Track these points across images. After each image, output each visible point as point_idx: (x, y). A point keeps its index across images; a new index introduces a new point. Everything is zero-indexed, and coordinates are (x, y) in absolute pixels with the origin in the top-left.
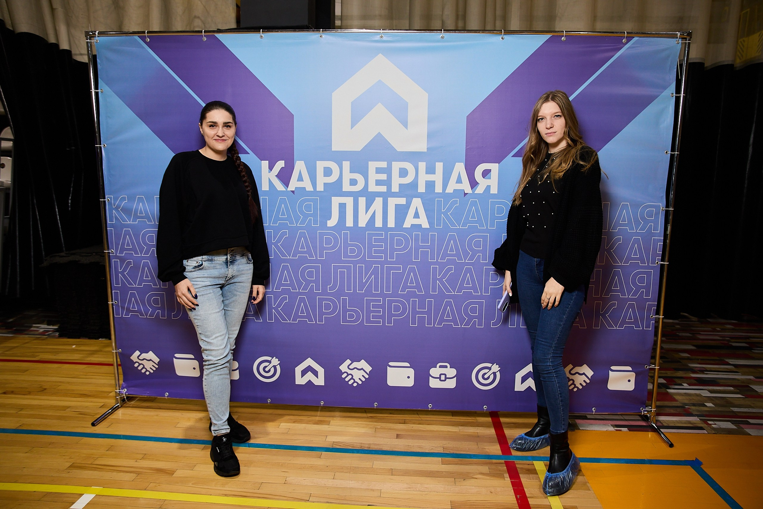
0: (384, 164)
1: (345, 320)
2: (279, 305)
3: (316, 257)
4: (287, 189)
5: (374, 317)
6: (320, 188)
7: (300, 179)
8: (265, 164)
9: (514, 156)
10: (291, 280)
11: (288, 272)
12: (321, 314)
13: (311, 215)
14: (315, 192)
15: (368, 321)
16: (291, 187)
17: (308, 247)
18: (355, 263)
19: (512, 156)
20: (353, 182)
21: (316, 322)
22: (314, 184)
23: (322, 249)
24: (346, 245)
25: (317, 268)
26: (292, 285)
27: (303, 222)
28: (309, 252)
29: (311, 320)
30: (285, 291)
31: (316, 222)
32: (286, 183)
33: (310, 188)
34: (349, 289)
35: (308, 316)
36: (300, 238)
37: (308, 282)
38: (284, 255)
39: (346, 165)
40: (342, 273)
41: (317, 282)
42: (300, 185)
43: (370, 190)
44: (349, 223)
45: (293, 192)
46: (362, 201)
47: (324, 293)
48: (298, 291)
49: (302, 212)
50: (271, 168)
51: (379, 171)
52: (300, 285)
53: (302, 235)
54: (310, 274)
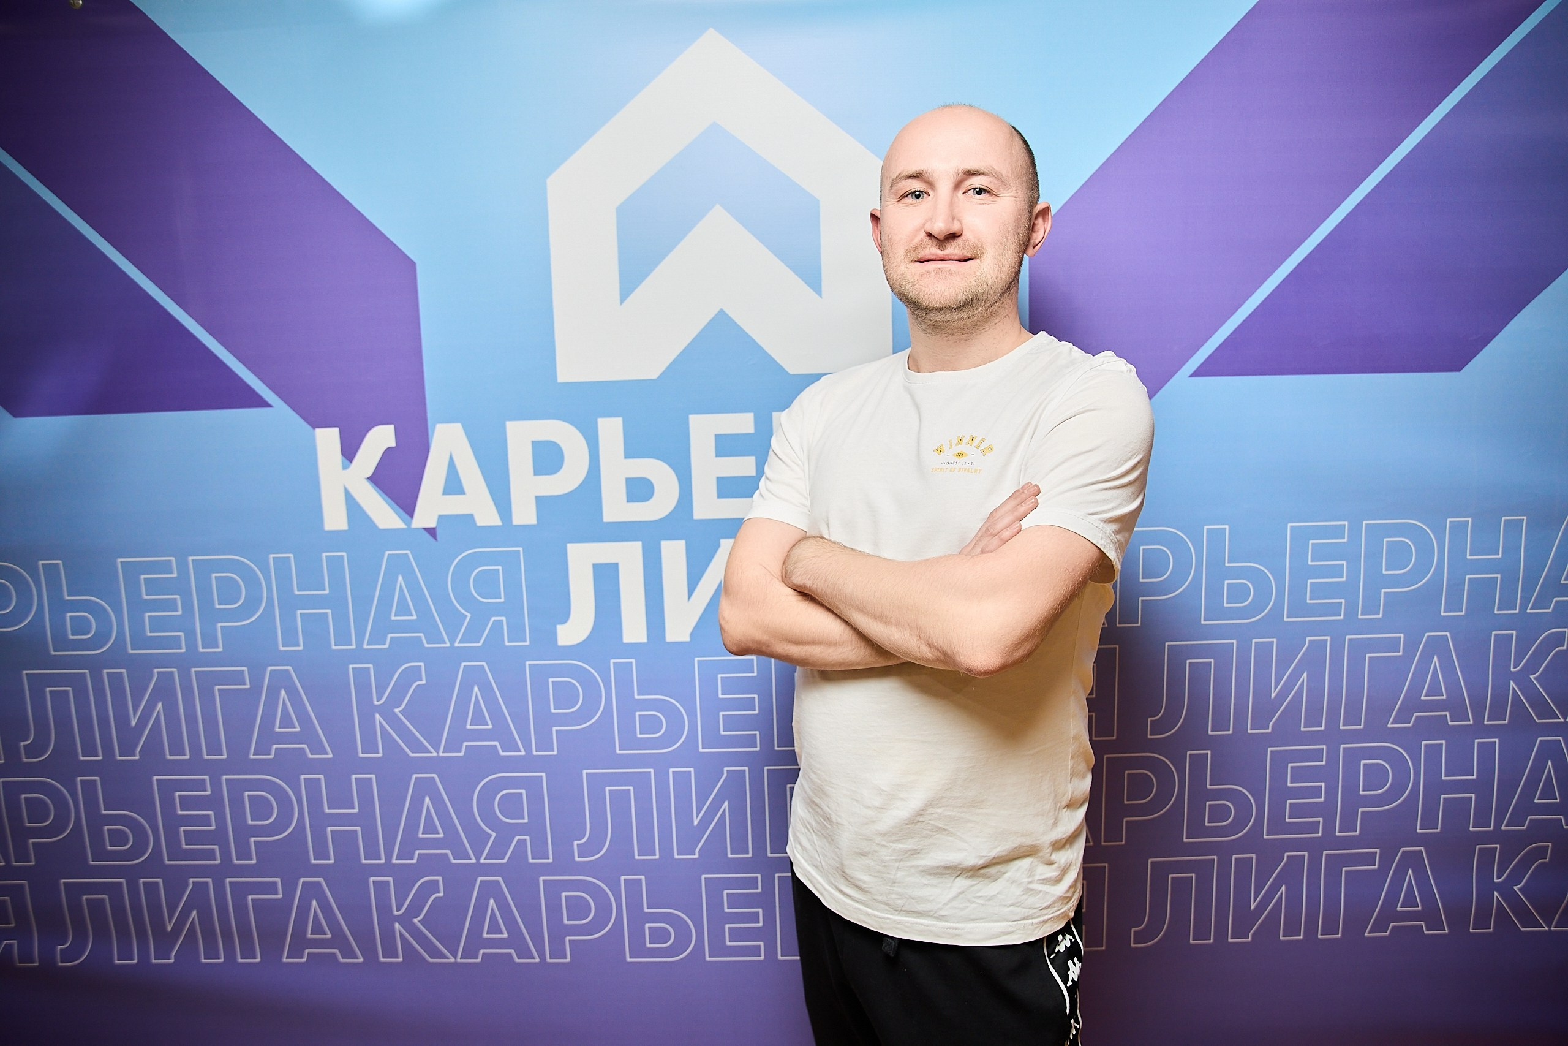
0: (743, 423)
1: (638, 949)
2: (414, 910)
3: (528, 748)
4: (409, 524)
5: (735, 934)
6: (524, 514)
7: (453, 485)
8: (328, 439)
9: (1197, 373)
10: (448, 826)
11: (437, 801)
12: (558, 932)
13: (497, 610)
14: (507, 530)
15: (718, 948)
16: (426, 514)
17: (496, 715)
18: (661, 764)
19: (1195, 374)
20: (639, 490)
21: (542, 955)
22: (502, 501)
23: (545, 721)
24: (628, 707)
25: (533, 786)
26: (451, 841)
27: (472, 634)
28: (500, 732)
29: (525, 952)
30: (430, 864)
31: (516, 632)
32: (406, 503)
33: (487, 516)
34: (647, 848)
35: (517, 940)
36: (466, 690)
37: (506, 833)
38: (418, 747)
39: (611, 430)
40: (620, 799)
41: (535, 829)
42: (455, 506)
43: (698, 515)
44: (634, 630)
45: (431, 532)
46: (674, 553)
47: (564, 864)
48: (474, 861)
49: (466, 600)
50: (349, 451)
51: (726, 445)
52: (478, 840)
53: (474, 677)
54: (511, 805)
